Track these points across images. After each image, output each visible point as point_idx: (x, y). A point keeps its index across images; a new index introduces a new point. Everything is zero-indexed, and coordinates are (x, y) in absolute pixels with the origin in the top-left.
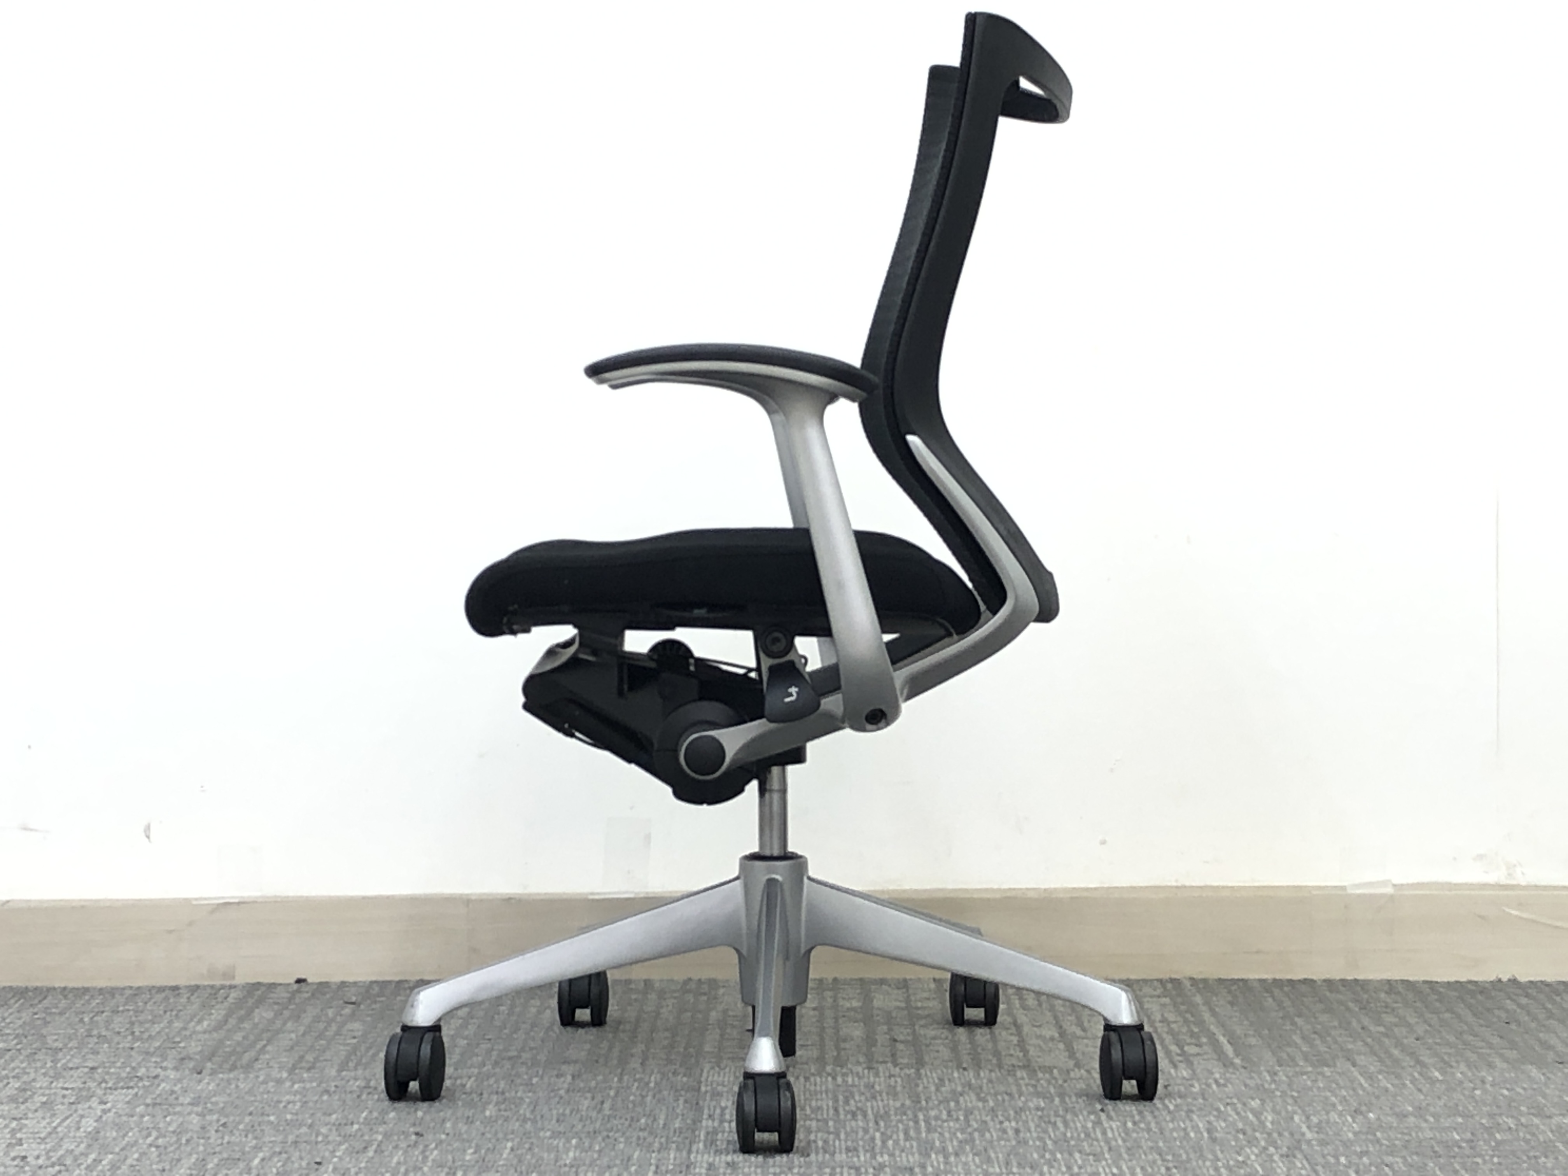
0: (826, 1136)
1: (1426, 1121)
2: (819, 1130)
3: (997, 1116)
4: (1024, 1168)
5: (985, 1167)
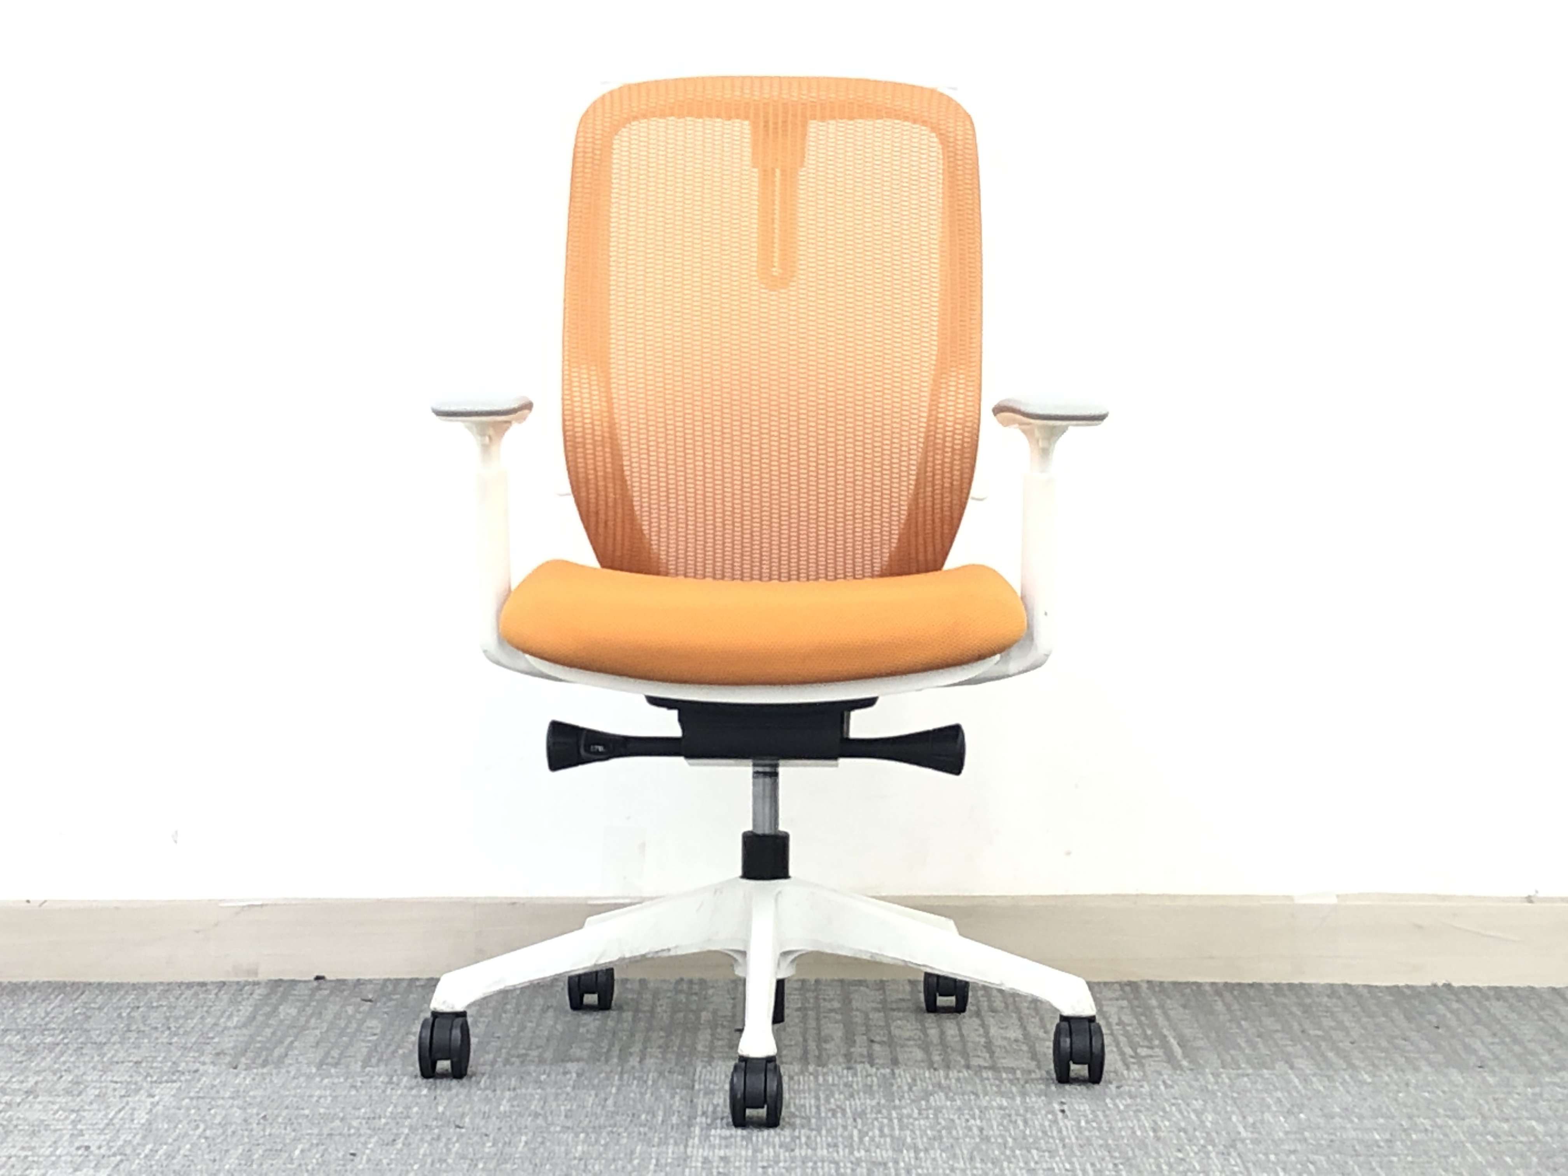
3: (963, 1115)
4: (986, 1164)
5: (951, 1162)
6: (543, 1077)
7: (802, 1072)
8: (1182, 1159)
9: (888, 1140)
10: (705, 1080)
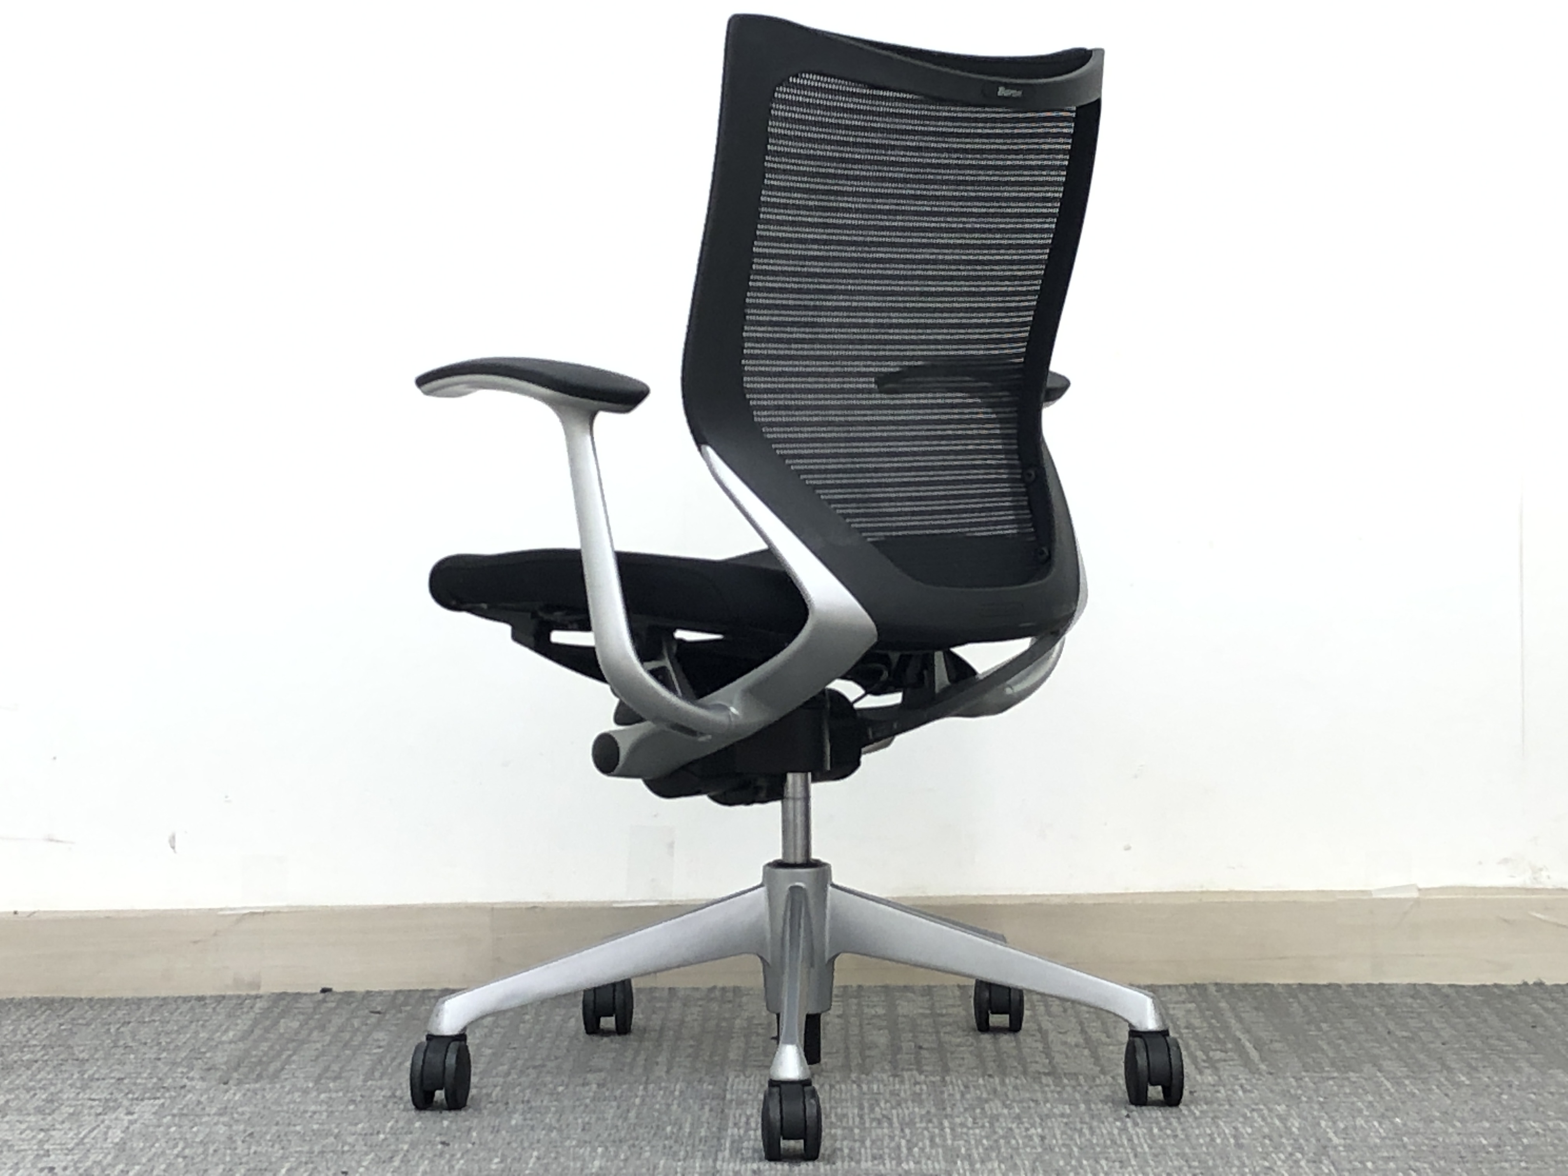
0: (851, 1144)
1: (1454, 1126)
2: (844, 1138)
3: (1022, 1123)
6: (560, 1089)
7: (844, 1082)
9: (940, 1150)
10: (738, 1090)
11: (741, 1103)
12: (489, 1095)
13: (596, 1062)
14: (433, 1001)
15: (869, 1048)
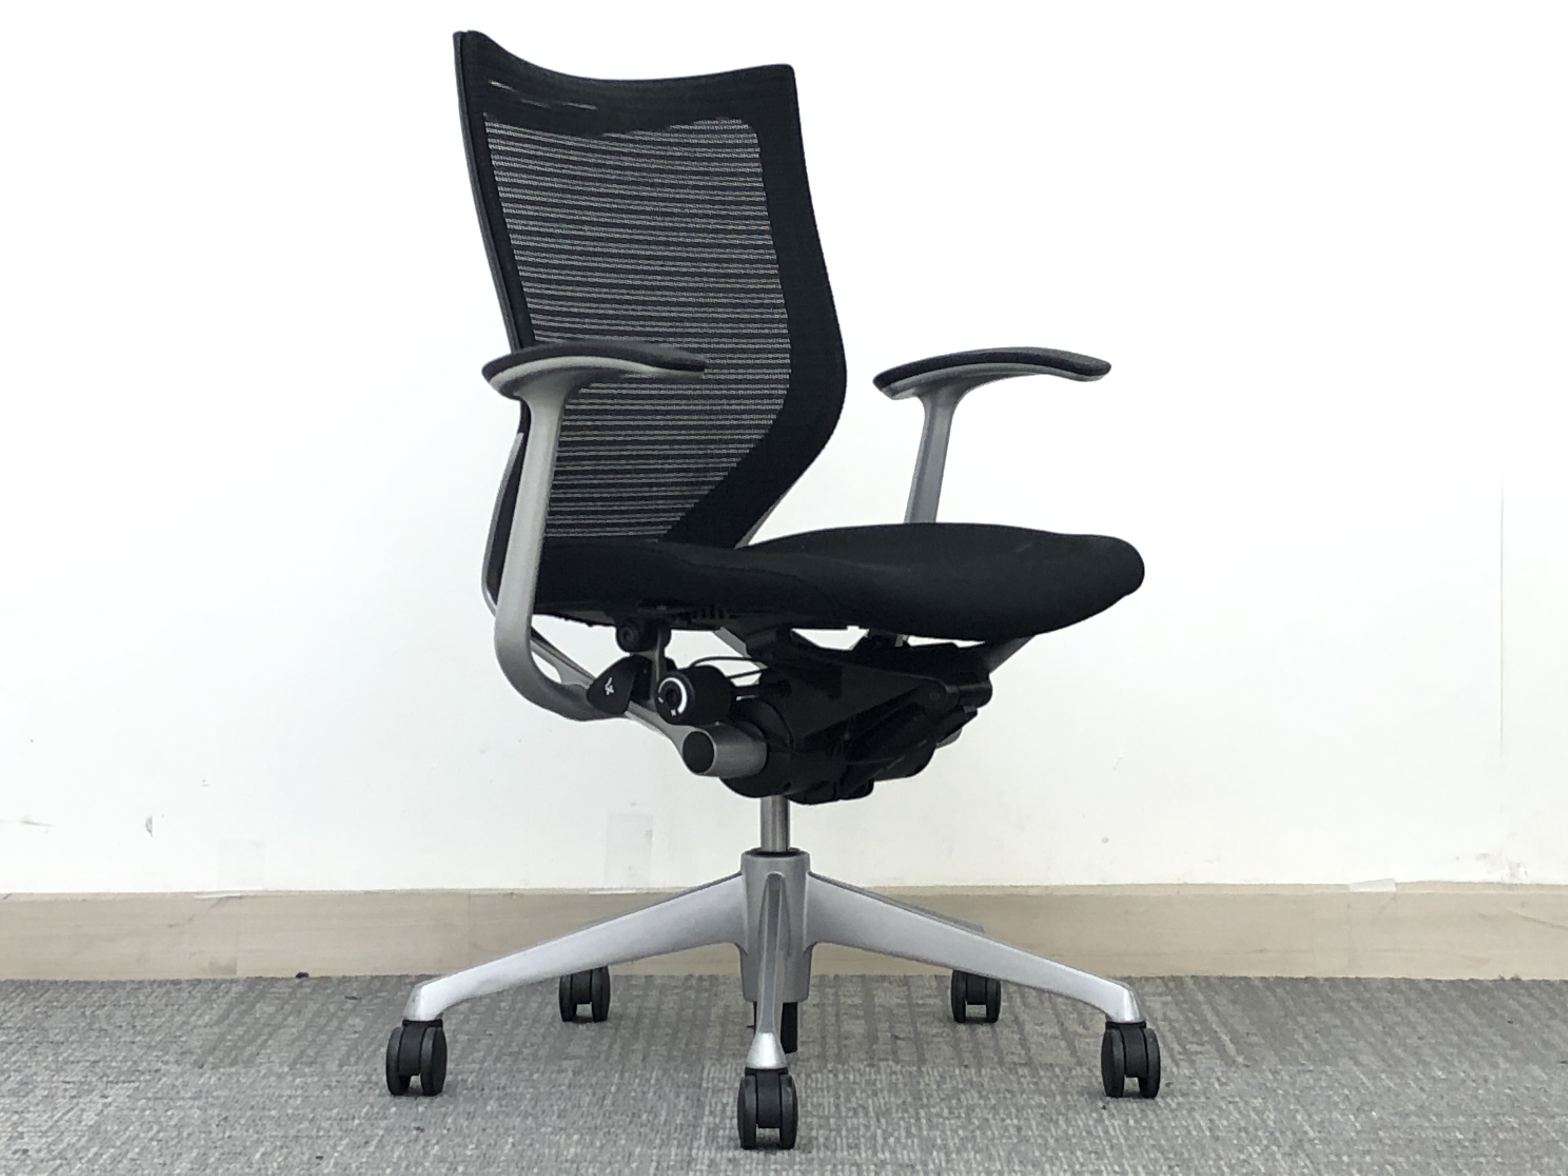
0: (827, 1132)
2: (820, 1127)
3: (998, 1114)
4: (1025, 1166)
5: (986, 1165)
6: (536, 1076)
7: (821, 1071)
8: (1245, 1161)
9: (916, 1141)
10: (713, 1078)
11: (717, 1091)
12: (464, 1081)
13: (572, 1049)
14: (409, 987)
15: (846, 1038)
